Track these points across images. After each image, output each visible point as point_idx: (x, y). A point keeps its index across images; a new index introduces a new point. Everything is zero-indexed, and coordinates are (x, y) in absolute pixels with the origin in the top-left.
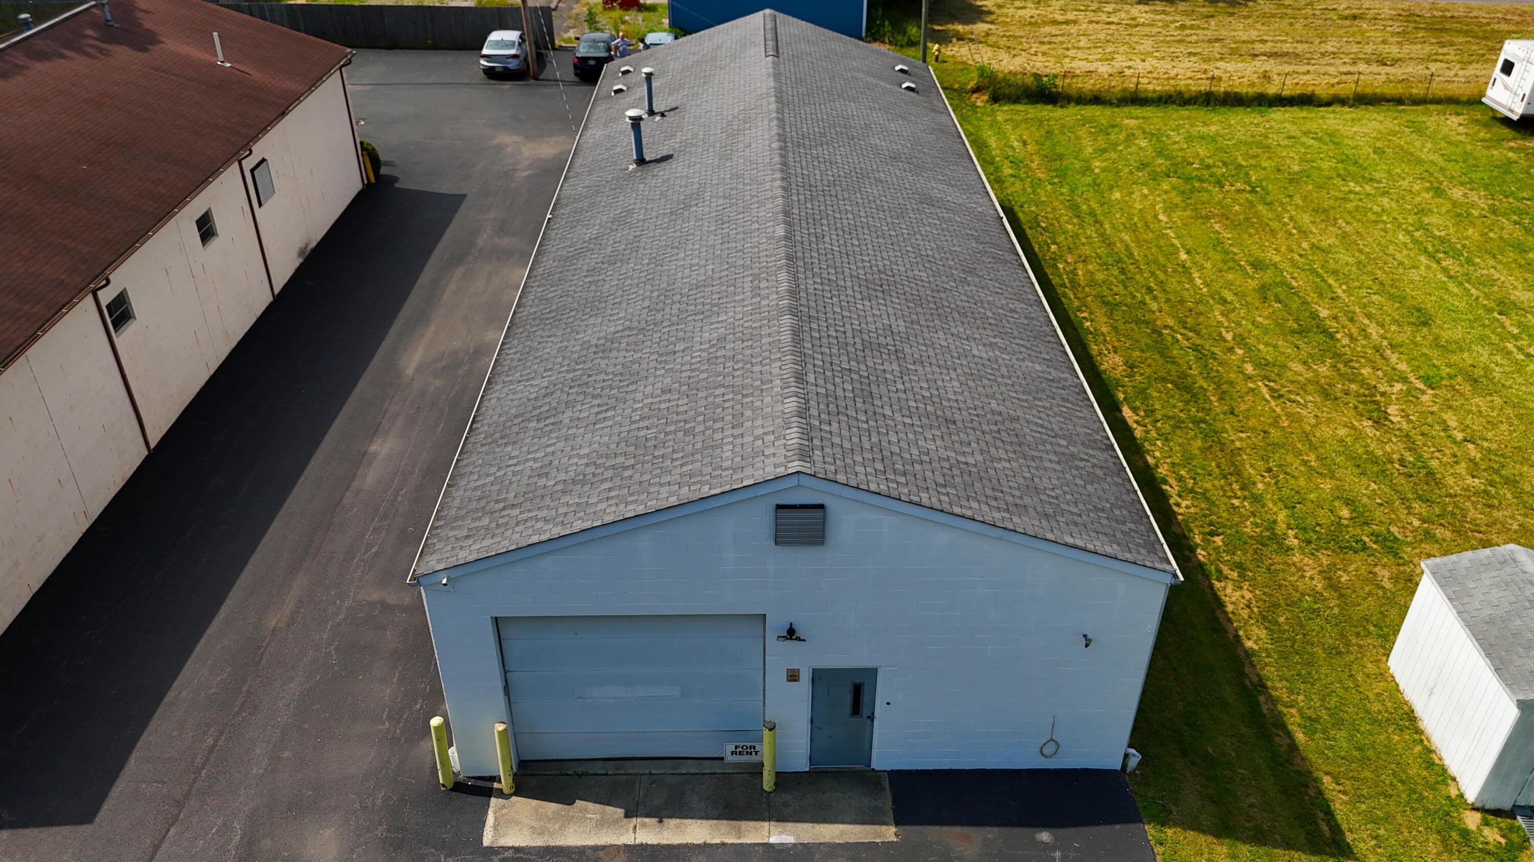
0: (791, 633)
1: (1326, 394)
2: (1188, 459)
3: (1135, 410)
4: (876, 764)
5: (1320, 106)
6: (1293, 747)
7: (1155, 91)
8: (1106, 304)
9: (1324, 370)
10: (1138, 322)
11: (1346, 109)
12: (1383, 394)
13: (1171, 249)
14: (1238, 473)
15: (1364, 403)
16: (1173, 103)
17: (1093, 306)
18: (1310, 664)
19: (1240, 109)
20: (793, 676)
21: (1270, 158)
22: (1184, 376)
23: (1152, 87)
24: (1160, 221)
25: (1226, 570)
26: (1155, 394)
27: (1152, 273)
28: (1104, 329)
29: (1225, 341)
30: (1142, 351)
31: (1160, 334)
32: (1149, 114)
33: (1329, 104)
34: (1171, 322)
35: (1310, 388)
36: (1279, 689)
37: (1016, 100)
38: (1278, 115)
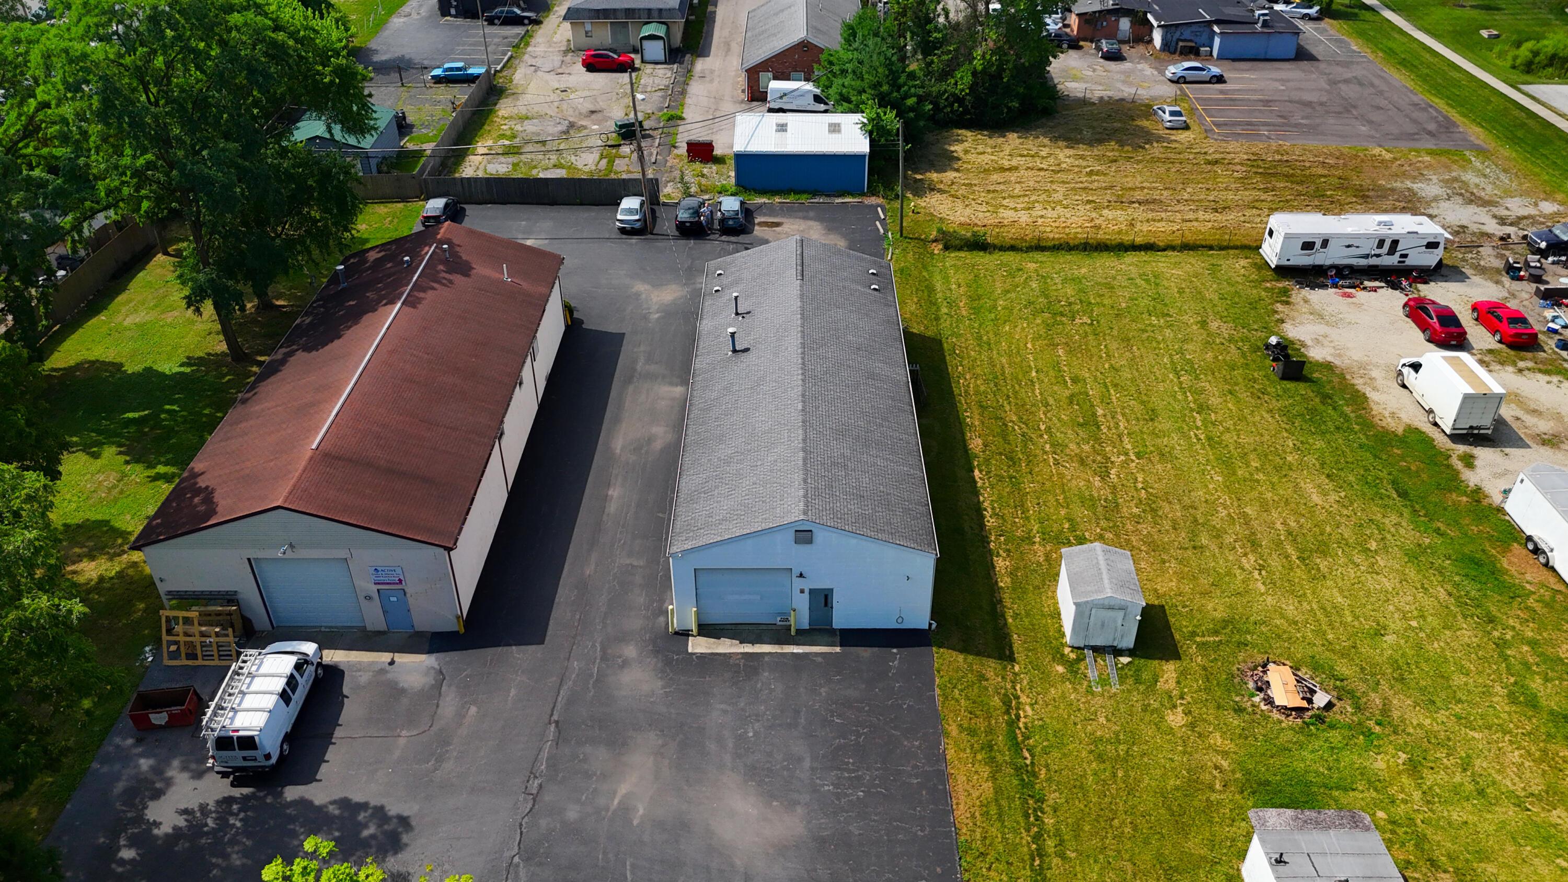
0: (801, 575)
1: (1082, 462)
2: (1000, 497)
3: (981, 471)
4: (834, 626)
5: (1159, 251)
6: (1006, 624)
7: (1053, 239)
8: (981, 406)
9: (1086, 448)
10: (997, 418)
11: (1176, 253)
12: (1112, 462)
13: (1028, 369)
14: (1022, 506)
15: (1100, 467)
16: (1063, 249)
17: (974, 408)
18: (1024, 593)
19: (1105, 254)
20: (802, 591)
21: (1110, 297)
22: (1012, 451)
23: (1052, 234)
24: (1027, 348)
25: (1001, 552)
26: (994, 462)
27: (1013, 386)
28: (977, 423)
29: (1040, 430)
30: (994, 436)
31: (1006, 426)
32: (1044, 259)
33: (1164, 250)
34: (1014, 418)
35: (1075, 459)
36: (1007, 602)
37: (960, 249)
38: (1130, 258)
